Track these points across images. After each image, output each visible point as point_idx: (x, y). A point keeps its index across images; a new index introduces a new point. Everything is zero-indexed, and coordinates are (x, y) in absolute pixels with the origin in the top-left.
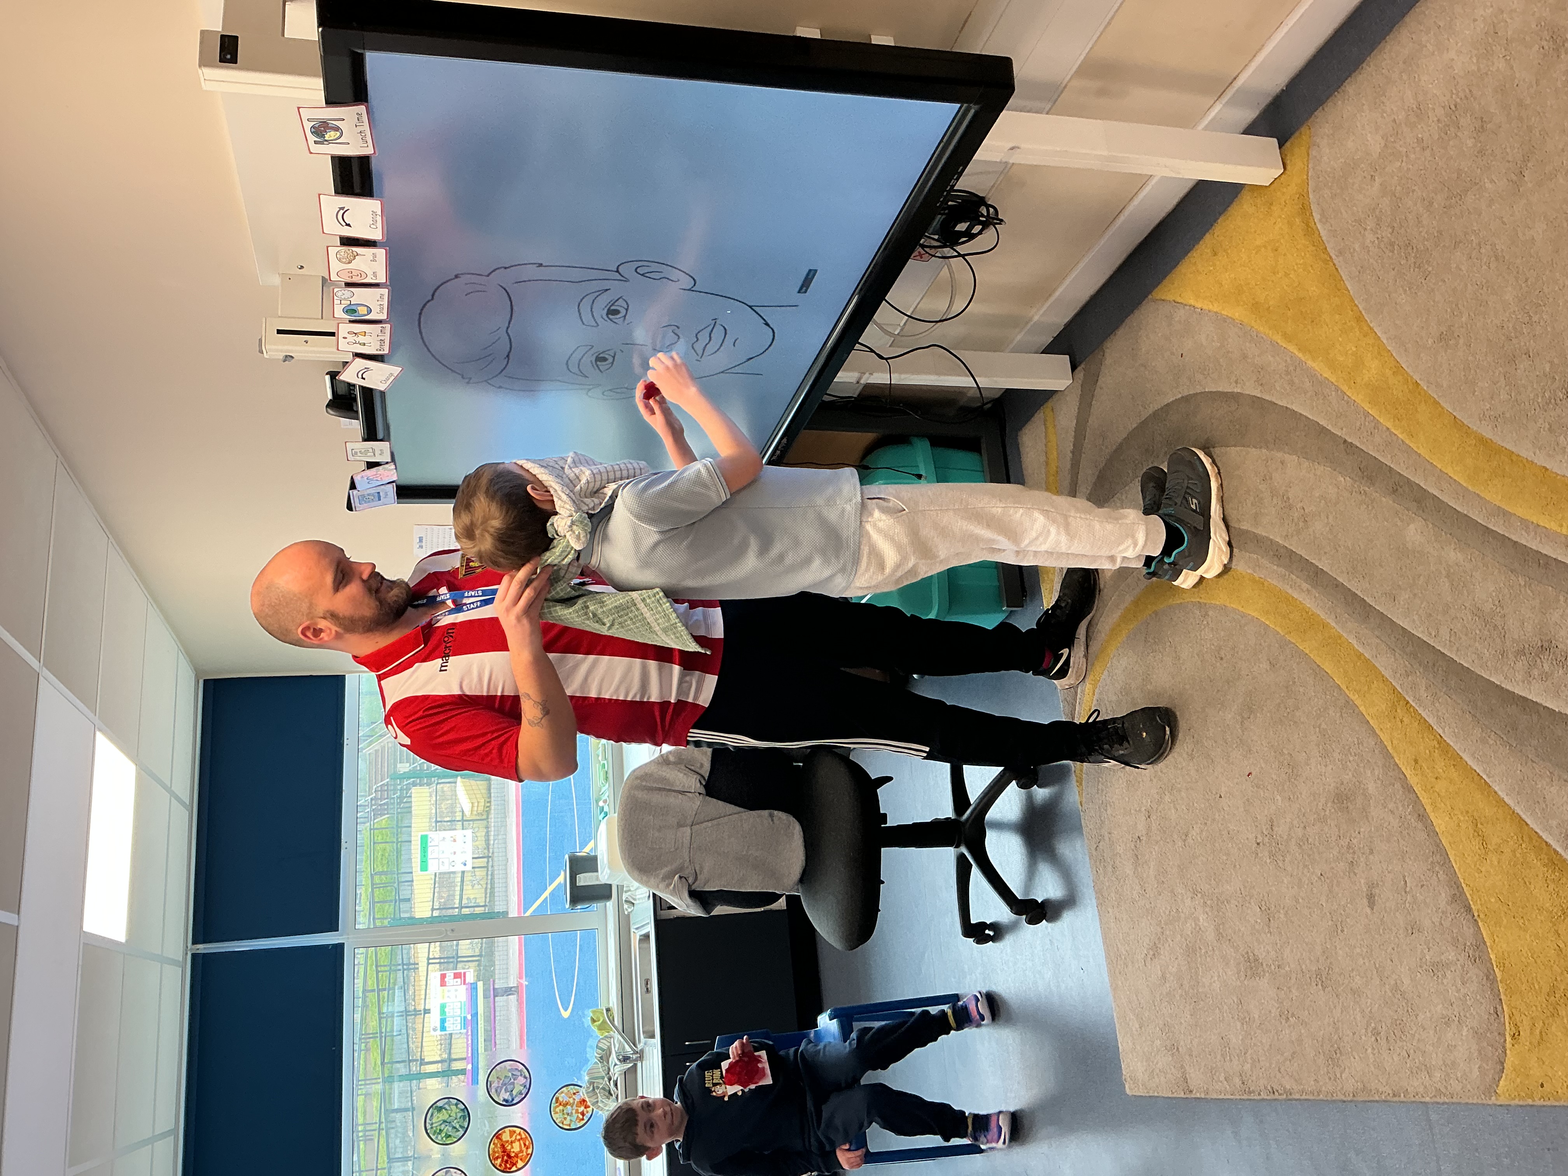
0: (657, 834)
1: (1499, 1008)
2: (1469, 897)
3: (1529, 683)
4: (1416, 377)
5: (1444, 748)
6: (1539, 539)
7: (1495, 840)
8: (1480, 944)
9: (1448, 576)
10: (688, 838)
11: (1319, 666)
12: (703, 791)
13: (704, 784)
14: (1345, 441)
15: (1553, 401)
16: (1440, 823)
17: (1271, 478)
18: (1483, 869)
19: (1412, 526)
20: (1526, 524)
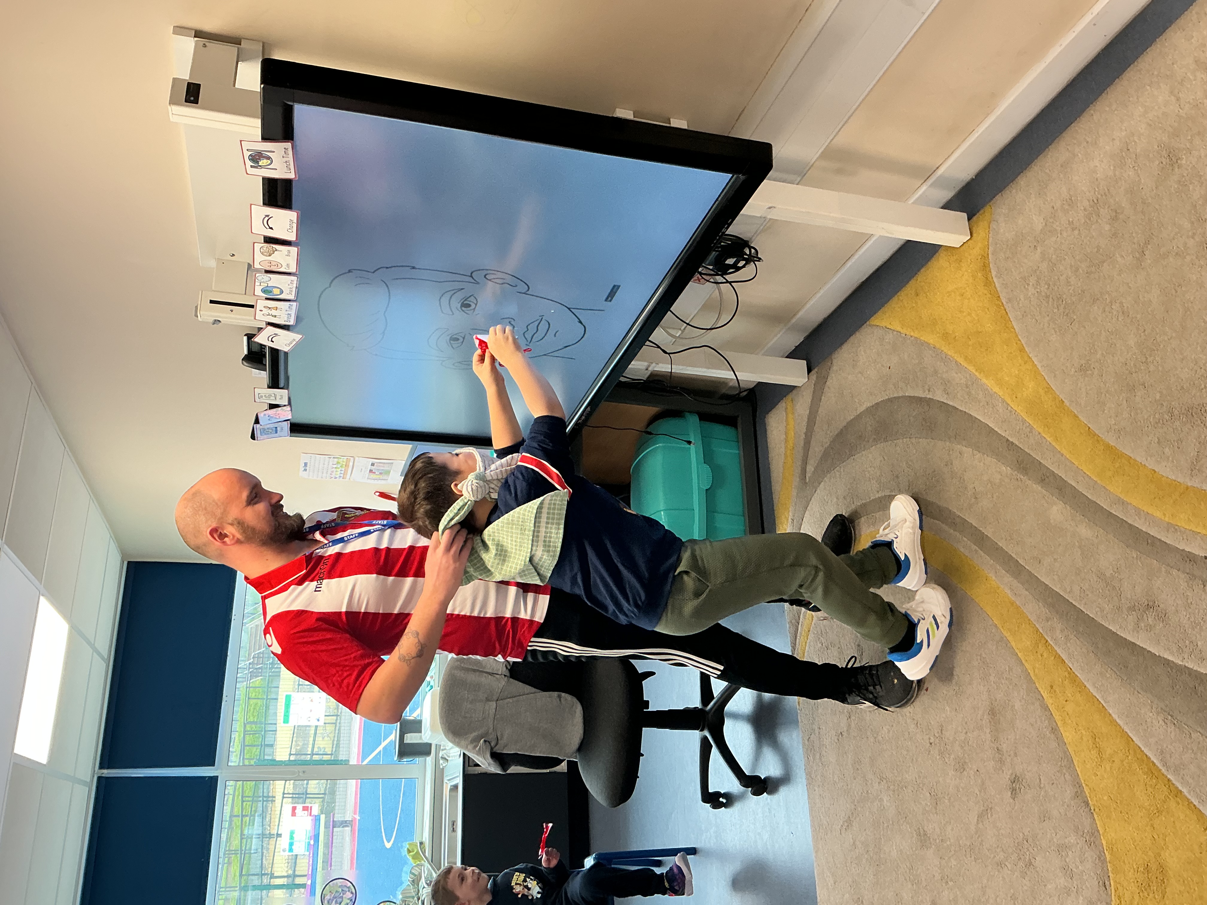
0: (469, 706)
1: (1107, 883)
2: (1088, 795)
3: (1138, 632)
4: (1062, 397)
5: (1074, 679)
6: (1148, 523)
7: (1109, 751)
8: (1094, 833)
9: (1080, 547)
10: (494, 710)
12: (508, 674)
13: (509, 668)
14: (1008, 440)
15: (1161, 421)
16: (1068, 735)
17: (952, 464)
18: (1098, 773)
19: (1055, 508)
20: (1138, 512)
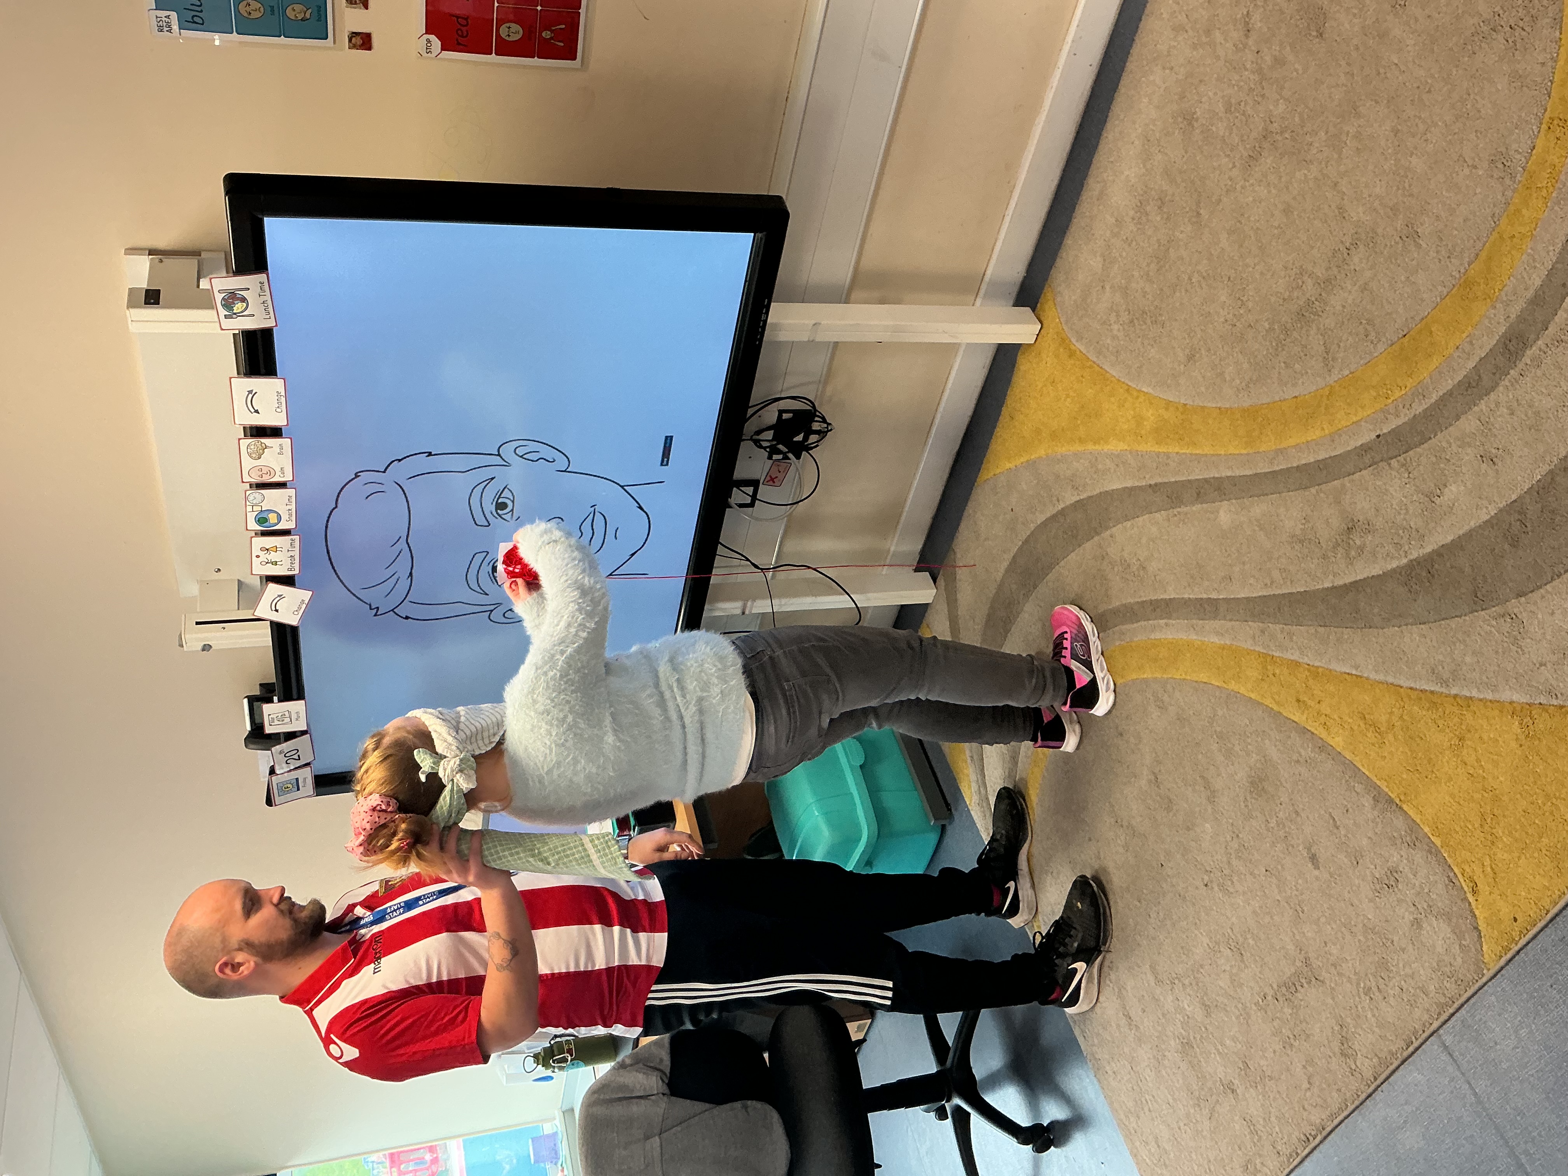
1: (1451, 875)
2: (1387, 790)
3: (1352, 564)
4: (1183, 401)
5: (1314, 672)
7: (1384, 718)
8: (1413, 826)
9: (1261, 529)
10: (659, 1149)
11: (1196, 682)
12: (667, 1091)
15: (1279, 345)
16: (1337, 741)
17: (1108, 555)
18: (1386, 754)
19: (1221, 512)
